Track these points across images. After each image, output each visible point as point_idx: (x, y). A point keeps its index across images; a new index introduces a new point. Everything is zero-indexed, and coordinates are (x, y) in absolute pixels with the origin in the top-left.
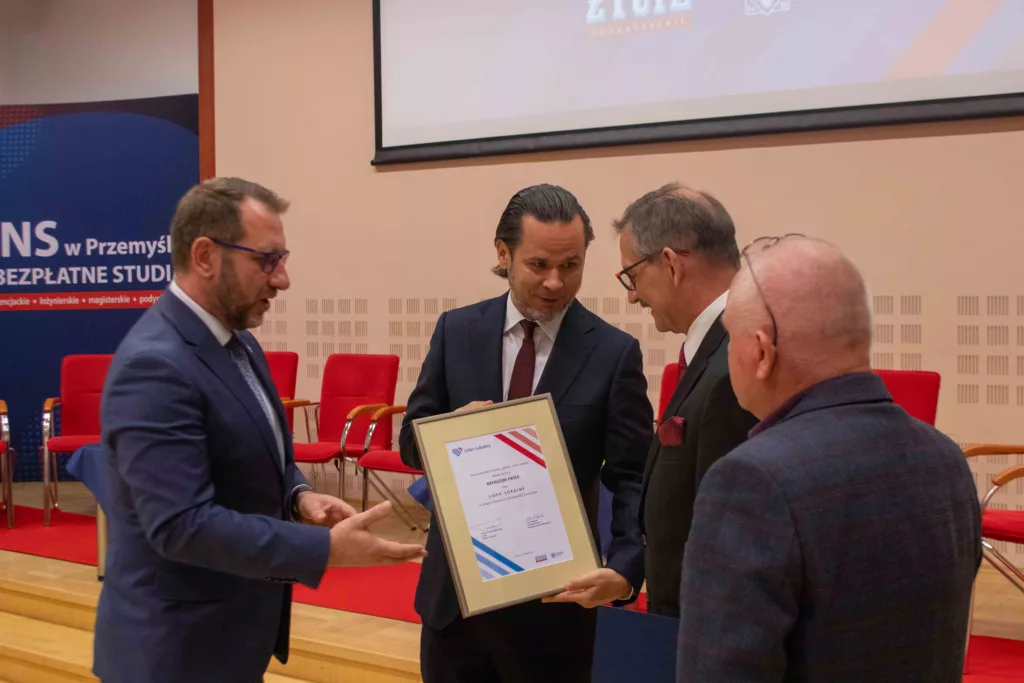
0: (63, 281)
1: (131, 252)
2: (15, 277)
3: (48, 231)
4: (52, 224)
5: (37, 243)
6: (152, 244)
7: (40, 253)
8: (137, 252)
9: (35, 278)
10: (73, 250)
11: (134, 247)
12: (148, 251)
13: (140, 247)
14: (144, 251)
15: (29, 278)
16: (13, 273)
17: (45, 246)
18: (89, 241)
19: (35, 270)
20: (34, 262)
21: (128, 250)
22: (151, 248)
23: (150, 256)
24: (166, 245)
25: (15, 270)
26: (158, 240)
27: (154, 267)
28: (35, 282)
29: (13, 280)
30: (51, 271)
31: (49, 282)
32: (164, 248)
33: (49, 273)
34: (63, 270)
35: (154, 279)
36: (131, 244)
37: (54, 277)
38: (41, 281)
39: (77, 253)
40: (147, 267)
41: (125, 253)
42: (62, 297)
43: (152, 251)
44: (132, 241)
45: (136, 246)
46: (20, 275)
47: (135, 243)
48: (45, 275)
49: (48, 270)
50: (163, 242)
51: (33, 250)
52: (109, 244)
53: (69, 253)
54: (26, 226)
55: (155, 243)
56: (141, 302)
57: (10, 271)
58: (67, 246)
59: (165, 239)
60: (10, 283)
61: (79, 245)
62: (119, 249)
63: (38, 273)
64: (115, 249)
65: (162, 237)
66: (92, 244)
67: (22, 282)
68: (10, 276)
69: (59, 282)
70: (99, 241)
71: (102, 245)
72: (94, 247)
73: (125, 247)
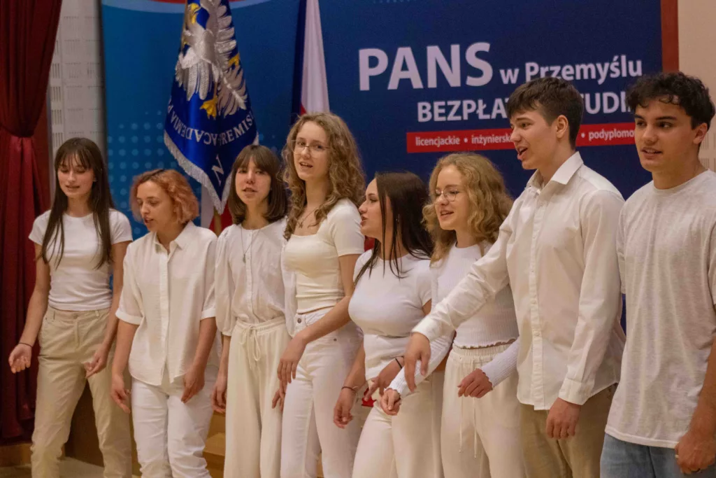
0: (499, 115)
1: (578, 77)
2: (443, 111)
3: (480, 55)
4: (485, 47)
5: (467, 70)
6: (603, 66)
7: (472, 81)
8: (586, 76)
9: (466, 112)
10: (509, 76)
11: (582, 71)
12: (598, 76)
13: (589, 70)
14: (593, 76)
15: (459, 112)
16: (440, 107)
17: (478, 73)
18: (528, 65)
19: (466, 103)
20: (465, 92)
21: (574, 75)
22: (602, 71)
23: (601, 81)
24: (619, 67)
25: (443, 103)
26: (611, 61)
27: (606, 95)
28: (466, 117)
29: (441, 115)
30: (484, 103)
31: (482, 116)
32: (617, 71)
33: (482, 106)
34: (498, 101)
35: (606, 110)
36: (578, 68)
37: (488, 110)
38: (473, 116)
39: (514, 81)
40: (598, 96)
41: (571, 78)
42: (497, 134)
43: (603, 74)
44: (580, 63)
45: (585, 70)
46: (449, 108)
47: (583, 66)
48: (477, 108)
49: (480, 102)
50: (617, 64)
51: (463, 79)
52: (552, 68)
53: (505, 81)
54: (455, 49)
55: (607, 65)
56: (590, 138)
57: (437, 104)
58: (502, 72)
59: (619, 60)
60: (437, 118)
61: (517, 71)
62: (564, 73)
63: (469, 106)
64: (560, 74)
65: (616, 58)
66: (532, 69)
67: (451, 117)
68: (437, 111)
69: (494, 116)
70: (541, 64)
71: (544, 70)
72: (535, 72)
73: (572, 72)
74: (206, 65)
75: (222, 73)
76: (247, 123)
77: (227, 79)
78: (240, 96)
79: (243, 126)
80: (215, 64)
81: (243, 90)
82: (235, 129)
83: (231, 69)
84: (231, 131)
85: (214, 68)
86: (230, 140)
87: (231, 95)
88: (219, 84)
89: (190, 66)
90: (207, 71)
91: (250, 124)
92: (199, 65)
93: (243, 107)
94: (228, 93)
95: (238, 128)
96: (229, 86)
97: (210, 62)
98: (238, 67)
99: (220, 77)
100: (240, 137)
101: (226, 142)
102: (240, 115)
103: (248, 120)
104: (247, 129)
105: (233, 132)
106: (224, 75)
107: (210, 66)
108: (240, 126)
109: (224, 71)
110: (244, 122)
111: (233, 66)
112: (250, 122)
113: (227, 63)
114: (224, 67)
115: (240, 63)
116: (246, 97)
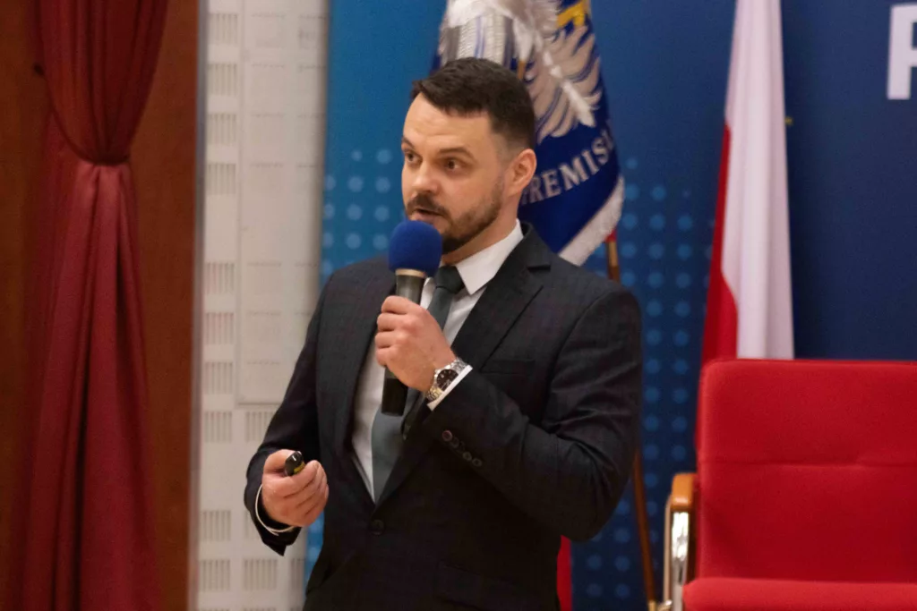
74: (500, 21)
75: (539, 41)
76: (595, 157)
77: (553, 54)
78: (583, 94)
79: (584, 162)
80: (524, 18)
81: (591, 81)
82: (565, 169)
83: (563, 34)
84: (553, 172)
85: (518, 27)
86: (550, 194)
87: (559, 92)
88: (529, 65)
89: (463, 22)
90: (501, 35)
91: (603, 161)
92: (484, 20)
93: (588, 120)
94: (551, 87)
95: (571, 167)
96: (556, 72)
97: (508, 13)
98: (580, 29)
99: (533, 50)
100: (575, 187)
101: (541, 198)
102: (578, 138)
103: (598, 151)
104: (594, 169)
105: (560, 176)
106: (545, 46)
107: (509, 24)
108: (577, 162)
109: (545, 35)
110: (586, 154)
111: (569, 27)
112: (601, 156)
113: (554, 19)
114: (547, 28)
115: (587, 21)
116: (596, 98)
